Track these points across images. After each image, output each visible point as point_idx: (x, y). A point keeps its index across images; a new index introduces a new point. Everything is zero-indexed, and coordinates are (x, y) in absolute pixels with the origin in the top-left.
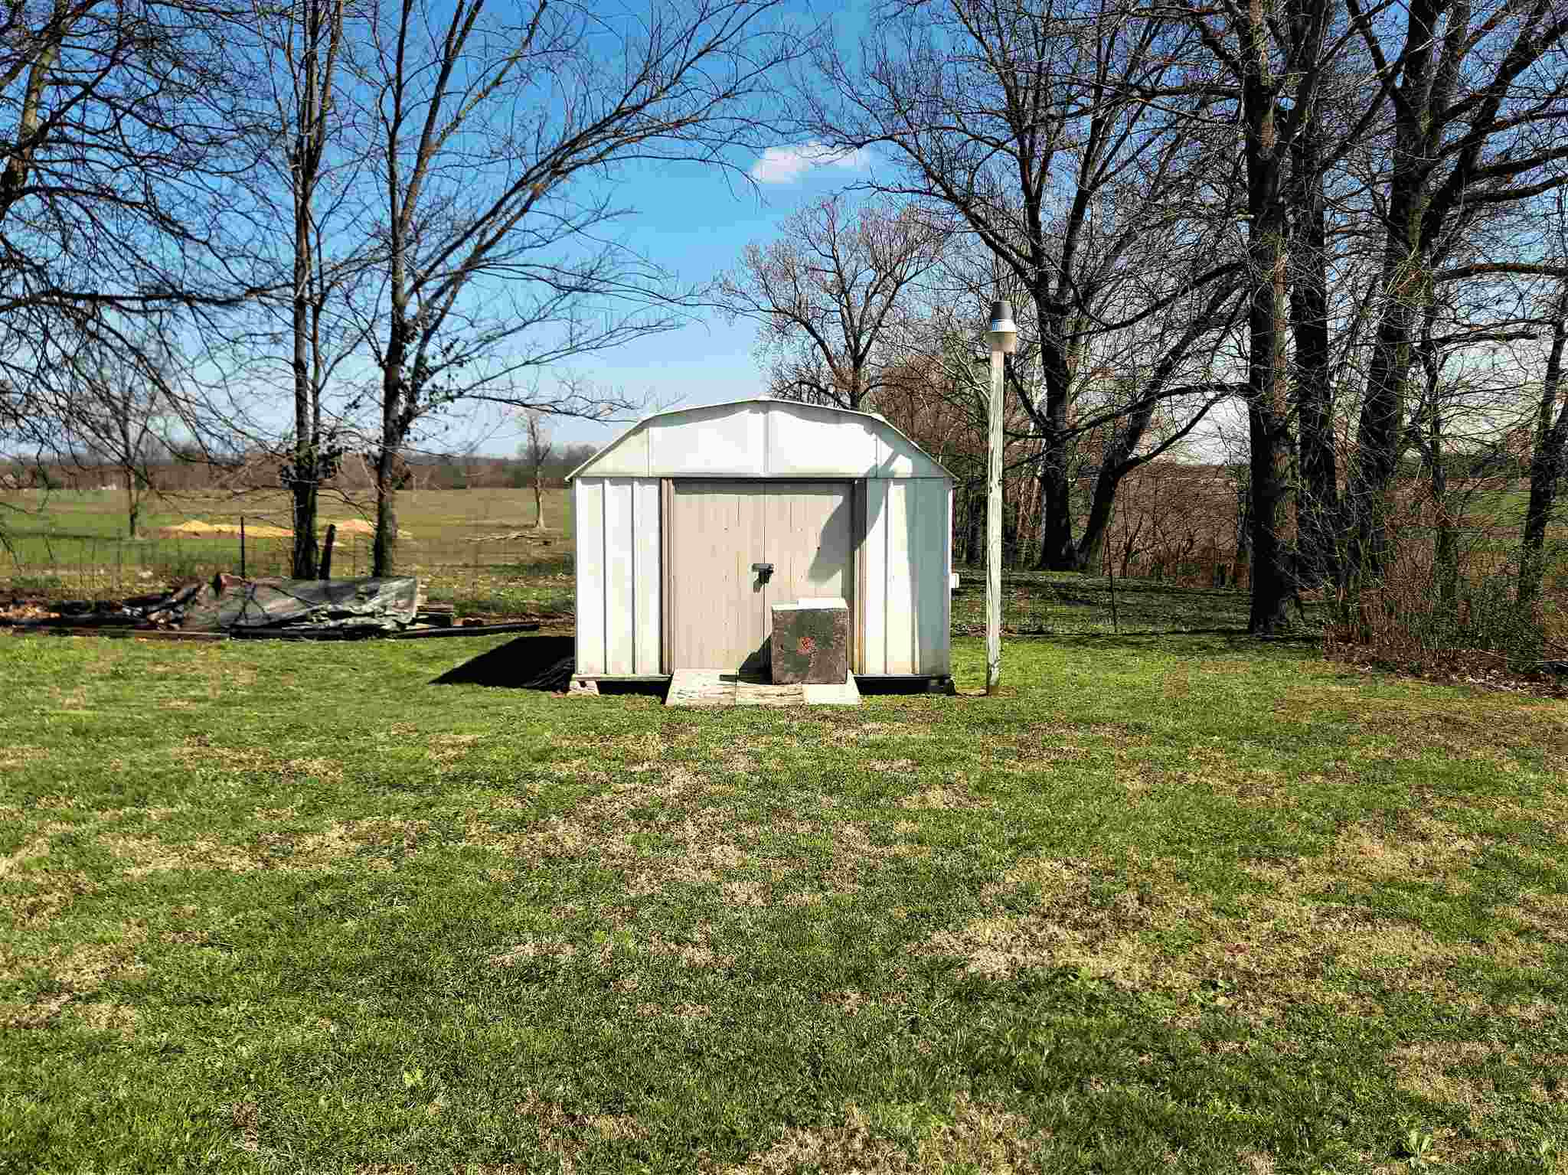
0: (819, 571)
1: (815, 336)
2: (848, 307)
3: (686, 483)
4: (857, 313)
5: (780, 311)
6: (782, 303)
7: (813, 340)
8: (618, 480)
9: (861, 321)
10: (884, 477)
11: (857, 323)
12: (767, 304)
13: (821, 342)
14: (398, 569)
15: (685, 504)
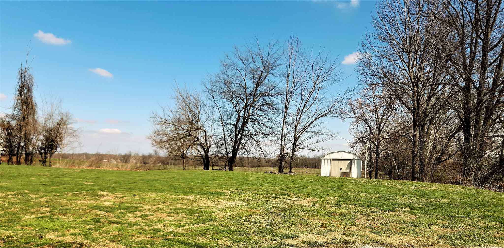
0: (347, 169)
1: (367, 124)
2: (378, 116)
3: (333, 159)
4: (380, 118)
5: (357, 118)
6: (358, 115)
7: (367, 125)
8: (326, 159)
9: (381, 120)
10: (354, 159)
11: (380, 121)
12: (353, 116)
13: (369, 126)
14: (292, 171)
15: (333, 161)
